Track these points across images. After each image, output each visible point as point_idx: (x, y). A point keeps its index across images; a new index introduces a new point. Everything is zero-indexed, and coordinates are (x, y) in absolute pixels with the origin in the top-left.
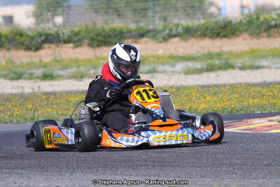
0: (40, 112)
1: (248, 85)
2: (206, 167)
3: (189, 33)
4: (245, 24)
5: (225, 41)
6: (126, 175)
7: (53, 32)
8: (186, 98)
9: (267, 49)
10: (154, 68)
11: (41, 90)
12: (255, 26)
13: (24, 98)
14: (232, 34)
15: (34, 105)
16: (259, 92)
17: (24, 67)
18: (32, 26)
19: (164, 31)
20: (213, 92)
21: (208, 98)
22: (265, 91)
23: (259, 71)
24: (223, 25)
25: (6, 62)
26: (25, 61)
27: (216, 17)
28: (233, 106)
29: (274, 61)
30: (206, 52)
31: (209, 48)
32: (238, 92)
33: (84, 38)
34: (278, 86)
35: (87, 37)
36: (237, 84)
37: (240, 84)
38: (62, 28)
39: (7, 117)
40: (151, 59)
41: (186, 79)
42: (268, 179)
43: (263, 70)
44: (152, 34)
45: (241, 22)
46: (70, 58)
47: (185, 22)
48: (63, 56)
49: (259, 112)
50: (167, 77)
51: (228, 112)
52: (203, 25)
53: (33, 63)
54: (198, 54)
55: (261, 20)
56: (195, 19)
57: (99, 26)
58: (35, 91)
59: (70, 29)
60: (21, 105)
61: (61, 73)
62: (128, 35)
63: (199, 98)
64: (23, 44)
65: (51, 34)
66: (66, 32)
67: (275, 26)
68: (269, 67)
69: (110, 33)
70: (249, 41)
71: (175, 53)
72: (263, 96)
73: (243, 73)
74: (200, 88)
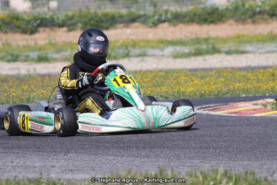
0: (35, 94)
1: (233, 69)
2: (193, 149)
3: (177, 19)
4: (231, 10)
5: (212, 27)
6: (118, 156)
7: (48, 17)
8: (174, 82)
9: (252, 35)
10: (144, 52)
11: (37, 72)
12: (240, 12)
13: (20, 79)
14: (219, 20)
15: (29, 86)
16: (244, 76)
17: (20, 50)
18: (28, 11)
19: (154, 16)
20: (200, 75)
21: (195, 82)
22: (249, 75)
23: (244, 55)
24: (210, 11)
25: (3, 45)
26: (21, 44)
27: (203, 4)
28: (219, 90)
29: (258, 46)
30: (194, 37)
31: (196, 34)
32: (224, 75)
33: (77, 22)
34: (262, 71)
35: (80, 22)
36: (223, 68)
37: (226, 68)
38: (57, 12)
39: (4, 98)
40: (142, 43)
41: (175, 62)
42: (253, 162)
43: (248, 55)
44: (142, 19)
45: (227, 9)
46: (64, 42)
47: (174, 8)
48: (58, 39)
49: (244, 95)
50: (156, 61)
51: (215, 95)
52: (191, 11)
53: (29, 46)
54: (187, 39)
55: (247, 6)
56: (183, 5)
57: (92, 11)
58: (31, 73)
59: (64, 13)
60: (17, 86)
61: (56, 56)
62: (119, 19)
63: (187, 82)
64: (19, 27)
65: (46, 19)
66: (61, 16)
67: (260, 13)
68: (254, 52)
69: (103, 18)
70: (235, 27)
71: (165, 38)
72: (248, 80)
73: (229, 58)
74: (188, 72)
